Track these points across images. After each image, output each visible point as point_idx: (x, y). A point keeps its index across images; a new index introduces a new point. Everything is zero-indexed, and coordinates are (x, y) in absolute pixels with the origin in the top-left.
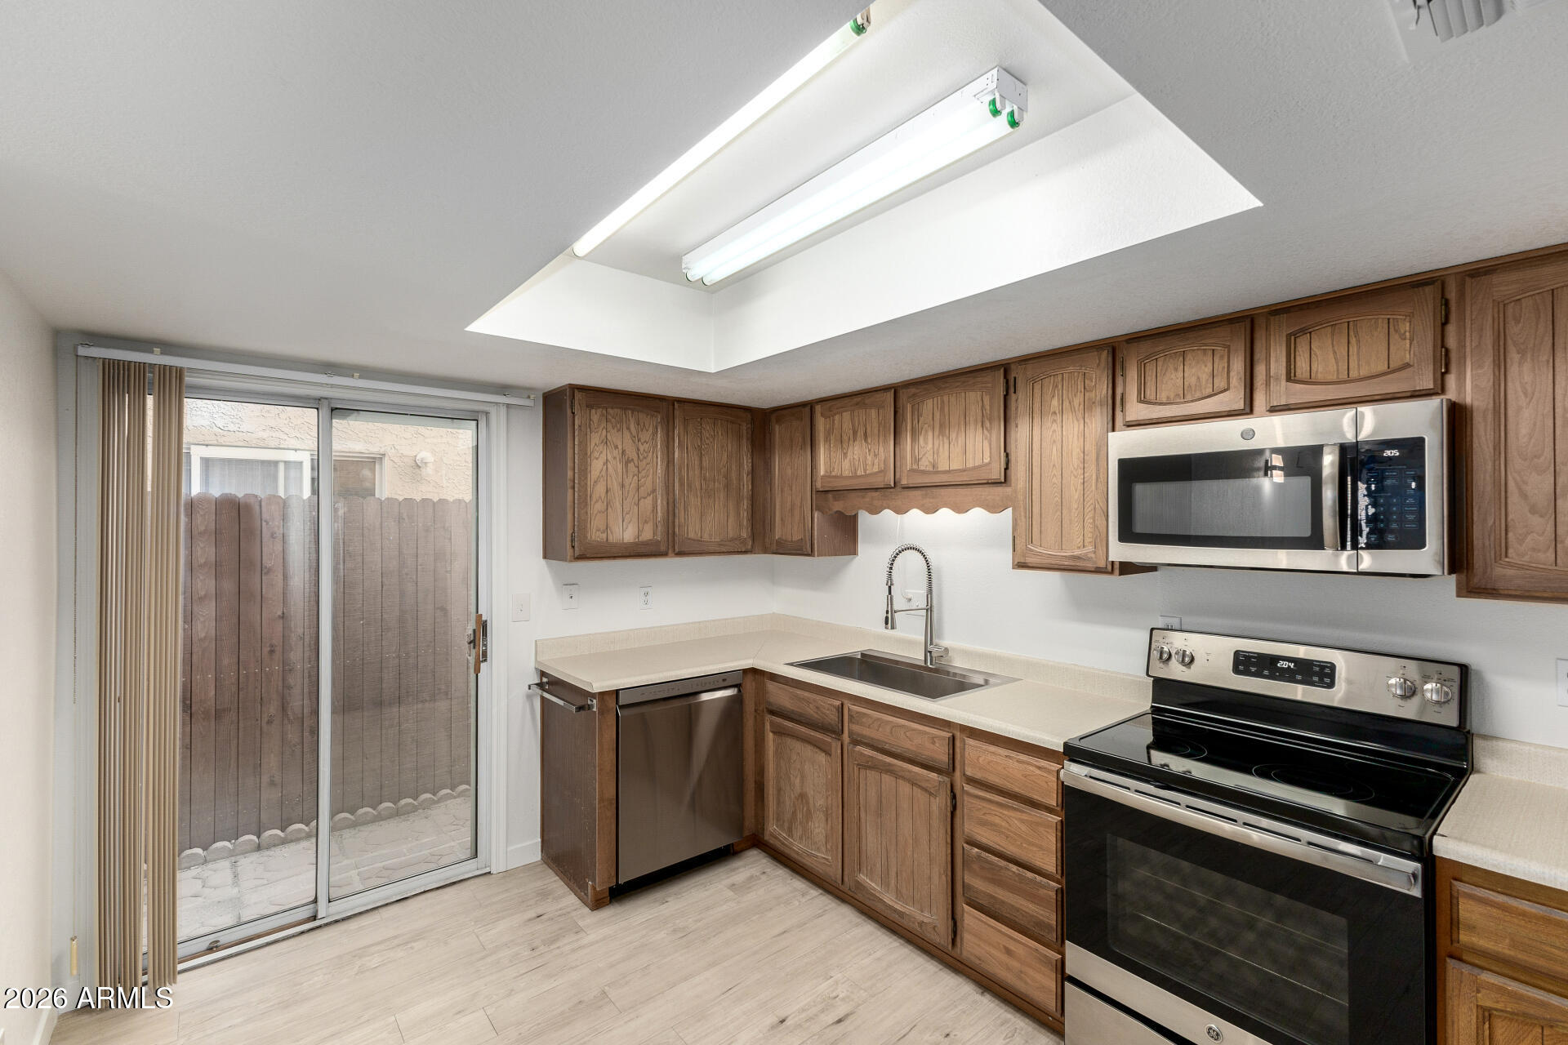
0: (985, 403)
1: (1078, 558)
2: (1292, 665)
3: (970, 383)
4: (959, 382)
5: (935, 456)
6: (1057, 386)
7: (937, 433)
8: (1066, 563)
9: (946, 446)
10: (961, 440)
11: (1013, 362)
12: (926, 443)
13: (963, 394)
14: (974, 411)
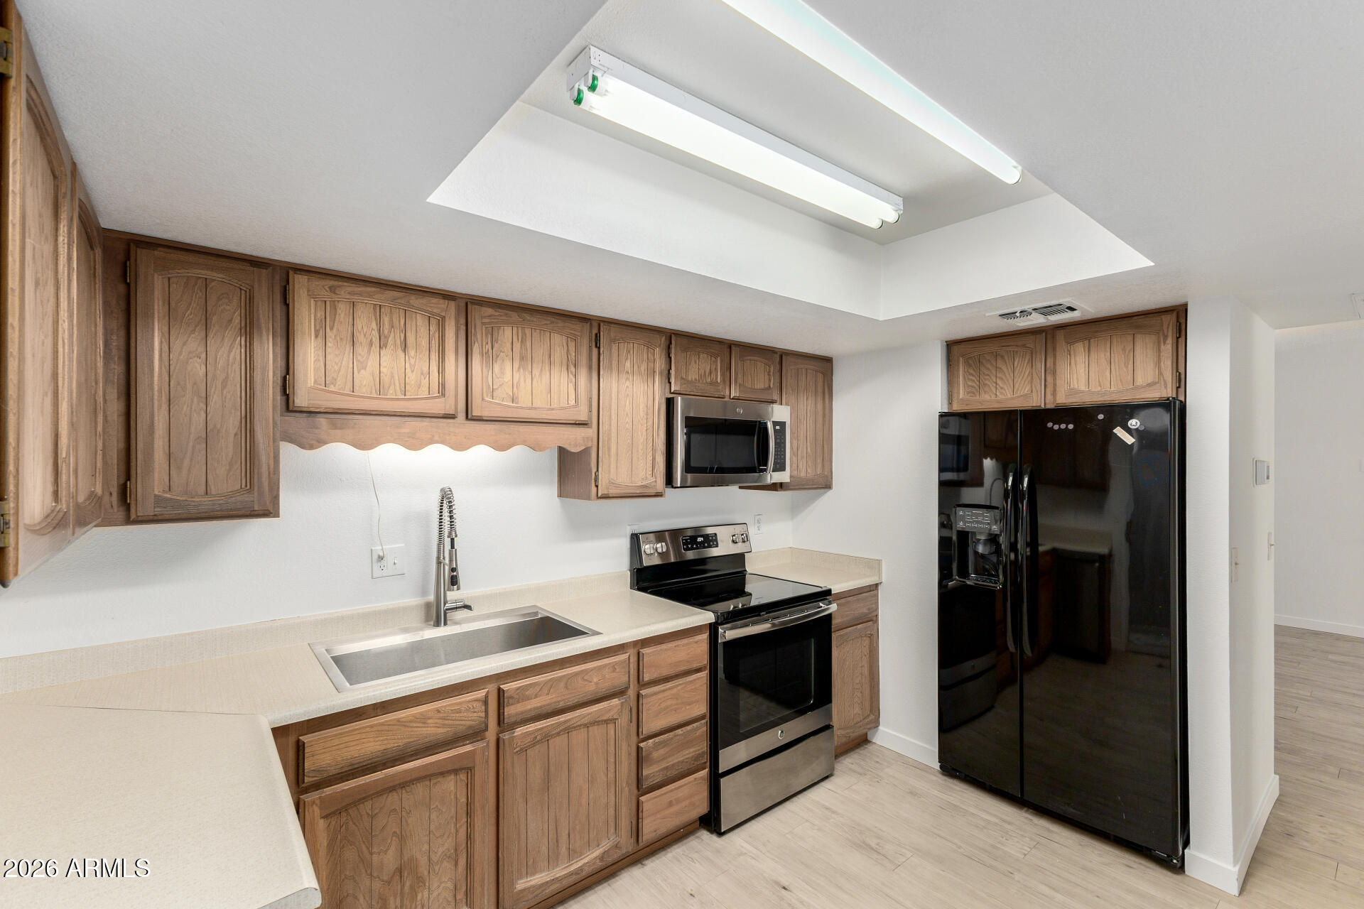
0: (570, 348)
1: (645, 486)
2: (702, 539)
3: (559, 325)
4: (549, 320)
5: (515, 389)
6: (629, 352)
7: (516, 365)
8: (638, 492)
9: (529, 380)
10: (546, 377)
11: (595, 320)
12: (503, 373)
13: (548, 334)
14: (559, 353)
